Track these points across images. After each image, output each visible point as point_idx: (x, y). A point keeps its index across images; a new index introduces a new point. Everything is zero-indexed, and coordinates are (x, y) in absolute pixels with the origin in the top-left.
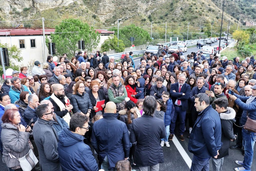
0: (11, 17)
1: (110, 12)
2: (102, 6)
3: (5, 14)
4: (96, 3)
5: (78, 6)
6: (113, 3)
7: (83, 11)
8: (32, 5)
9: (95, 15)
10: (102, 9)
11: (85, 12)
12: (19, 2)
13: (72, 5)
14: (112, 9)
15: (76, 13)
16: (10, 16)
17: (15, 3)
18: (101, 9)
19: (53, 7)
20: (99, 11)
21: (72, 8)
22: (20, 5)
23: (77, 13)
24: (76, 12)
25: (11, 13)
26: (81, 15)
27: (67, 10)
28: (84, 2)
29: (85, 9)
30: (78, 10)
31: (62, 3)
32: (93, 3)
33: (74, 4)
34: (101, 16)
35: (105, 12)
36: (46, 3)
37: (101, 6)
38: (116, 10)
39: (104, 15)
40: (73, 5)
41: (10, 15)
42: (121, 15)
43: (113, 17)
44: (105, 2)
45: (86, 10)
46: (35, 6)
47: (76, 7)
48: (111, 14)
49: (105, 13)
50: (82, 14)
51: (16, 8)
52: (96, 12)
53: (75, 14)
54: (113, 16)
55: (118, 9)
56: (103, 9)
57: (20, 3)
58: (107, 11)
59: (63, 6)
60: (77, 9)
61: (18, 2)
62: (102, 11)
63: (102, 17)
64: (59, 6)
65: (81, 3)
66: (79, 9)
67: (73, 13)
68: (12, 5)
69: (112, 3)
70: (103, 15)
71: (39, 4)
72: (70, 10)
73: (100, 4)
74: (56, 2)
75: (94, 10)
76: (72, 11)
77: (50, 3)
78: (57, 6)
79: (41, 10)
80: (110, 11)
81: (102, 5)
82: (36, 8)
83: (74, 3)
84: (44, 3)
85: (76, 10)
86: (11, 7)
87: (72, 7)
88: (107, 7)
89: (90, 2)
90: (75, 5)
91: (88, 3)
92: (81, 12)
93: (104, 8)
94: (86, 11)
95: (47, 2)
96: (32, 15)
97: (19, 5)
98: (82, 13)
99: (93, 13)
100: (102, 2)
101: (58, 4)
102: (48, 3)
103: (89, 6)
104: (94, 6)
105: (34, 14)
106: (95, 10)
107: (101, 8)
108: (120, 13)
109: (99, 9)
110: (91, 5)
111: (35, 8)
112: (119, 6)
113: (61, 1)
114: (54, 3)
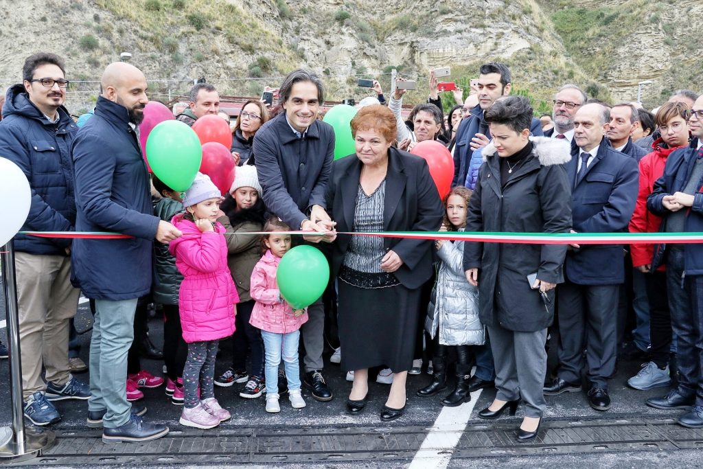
0: (350, 91)
1: (655, 76)
2: (625, 57)
3: (336, 83)
4: (606, 48)
5: (542, 57)
6: (667, 47)
7: (556, 73)
8: (407, 57)
9: (594, 84)
10: (624, 66)
11: (563, 75)
12: (376, 51)
13: (523, 54)
14: (660, 66)
15: (535, 81)
16: (347, 89)
17: (365, 53)
18: (622, 67)
19: (467, 63)
20: (615, 74)
21: (522, 63)
22: (376, 59)
23: (537, 78)
24: (536, 75)
25: (351, 82)
26: (549, 84)
28: (567, 46)
29: (564, 66)
30: (540, 71)
31: (492, 50)
32: (598, 49)
33: (529, 53)
34: (622, 89)
35: (636, 75)
36: (446, 50)
37: (622, 56)
38: (677, 69)
39: (631, 86)
40: (528, 56)
41: (348, 87)
42: (693, 85)
43: (662, 93)
44: (640, 42)
45: (568, 69)
46: (416, 61)
47: (535, 60)
48: (656, 81)
49: (633, 82)
50: (553, 83)
51: (365, 68)
52: (605, 77)
53: (531, 82)
54: (662, 88)
55: (686, 65)
56: (628, 66)
57: (377, 54)
58: (644, 72)
60: (537, 68)
61: (373, 50)
62: (625, 73)
63: (624, 94)
64: (484, 58)
65: (552, 49)
66: (545, 68)
67: (526, 80)
68: (356, 61)
69: (662, 44)
70: (626, 88)
71: (428, 54)
72: (518, 69)
73: (621, 50)
74: (476, 46)
75: (597, 71)
76: (522, 72)
77: (459, 52)
78: (478, 60)
80: (656, 73)
81: (627, 55)
82: (418, 66)
83: (531, 49)
84: (441, 51)
85: (536, 71)
86: (354, 64)
87: (524, 61)
88: (643, 59)
89: (586, 46)
90: (532, 56)
91: (581, 49)
92: (551, 76)
93: (632, 65)
94: (566, 74)
95: (450, 48)
97: (373, 60)
98: (554, 79)
99: (590, 80)
100: (626, 46)
101: (481, 54)
102: (454, 51)
103: (583, 60)
104: (601, 57)
106: (601, 69)
107: (623, 64)
108: (690, 79)
109: (614, 69)
110: (590, 54)
111: (416, 67)
112: (690, 53)
113: (490, 44)
114: (471, 49)
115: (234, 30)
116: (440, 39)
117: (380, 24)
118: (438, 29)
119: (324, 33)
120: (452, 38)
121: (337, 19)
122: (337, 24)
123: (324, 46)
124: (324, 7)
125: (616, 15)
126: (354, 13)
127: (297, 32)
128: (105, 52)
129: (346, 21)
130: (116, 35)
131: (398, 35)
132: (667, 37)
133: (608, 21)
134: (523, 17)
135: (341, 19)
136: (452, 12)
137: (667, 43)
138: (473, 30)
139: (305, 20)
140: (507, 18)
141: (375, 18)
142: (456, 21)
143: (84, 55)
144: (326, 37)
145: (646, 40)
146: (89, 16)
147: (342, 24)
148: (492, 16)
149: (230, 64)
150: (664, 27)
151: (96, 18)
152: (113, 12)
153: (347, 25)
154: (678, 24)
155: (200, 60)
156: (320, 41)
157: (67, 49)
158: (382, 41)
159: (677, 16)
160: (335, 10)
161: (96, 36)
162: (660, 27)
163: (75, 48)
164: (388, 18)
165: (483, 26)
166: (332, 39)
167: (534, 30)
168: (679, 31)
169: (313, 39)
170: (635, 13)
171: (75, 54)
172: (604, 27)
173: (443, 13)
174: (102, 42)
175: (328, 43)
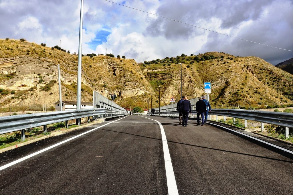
5: (147, 95)
10: (167, 94)
13: (143, 94)
19: (131, 96)
20: (164, 96)
27: (140, 98)
34: (166, 100)
49: (169, 98)
59: (138, 96)
60: (146, 97)
62: (167, 96)
71: (124, 94)
73: (166, 91)
76: (143, 98)
77: (130, 94)
78: (134, 95)
79: (124, 98)
80: (174, 96)
83: (145, 93)
84: (126, 94)
87: (143, 96)
88: (171, 93)
93: (168, 94)
95: (128, 93)
96: (119, 101)
101: (135, 94)
105: (120, 100)
113: (136, 92)
114: (132, 93)
115: (89, 91)
116: (126, 91)
117: (113, 87)
118: (125, 89)
119: (101, 89)
120: (128, 91)
121: (103, 86)
122: (104, 87)
123: (101, 92)
124: (100, 84)
125: (165, 83)
126: (107, 85)
127: (96, 89)
128: (69, 96)
129: (106, 87)
130: (70, 93)
131: (117, 90)
132: (175, 88)
133: (163, 84)
134: (143, 86)
135: (105, 86)
136: (128, 85)
137: (175, 89)
138: (133, 89)
139: (97, 87)
140: (140, 87)
141: (112, 86)
142: (129, 87)
143: (66, 97)
144: (101, 90)
145: (171, 89)
146: (65, 90)
147: (105, 88)
148: (136, 86)
149: (89, 98)
150: (175, 86)
151: (66, 90)
152: (69, 89)
153: (106, 88)
154: (178, 85)
155: (83, 97)
156: (101, 91)
157: (63, 96)
158: (114, 91)
159: (177, 83)
160: (103, 84)
161: (67, 93)
162: (174, 86)
163: (64, 96)
164: (114, 86)
165: (135, 88)
166: (103, 91)
167: (145, 89)
168: (178, 87)
169: (99, 91)
170: (169, 82)
171: (64, 97)
172: (162, 85)
173: (126, 86)
174: (68, 94)
175: (102, 92)
